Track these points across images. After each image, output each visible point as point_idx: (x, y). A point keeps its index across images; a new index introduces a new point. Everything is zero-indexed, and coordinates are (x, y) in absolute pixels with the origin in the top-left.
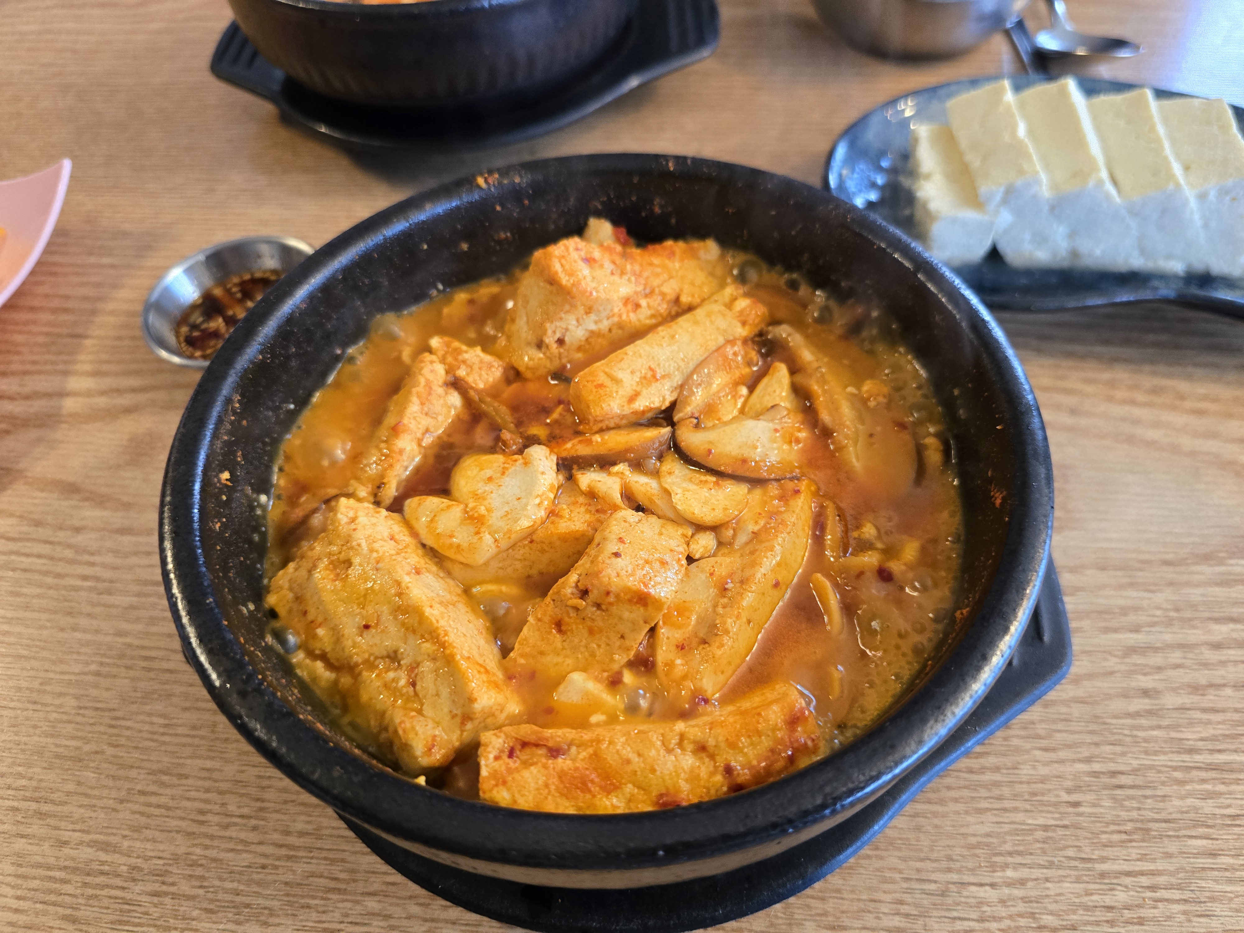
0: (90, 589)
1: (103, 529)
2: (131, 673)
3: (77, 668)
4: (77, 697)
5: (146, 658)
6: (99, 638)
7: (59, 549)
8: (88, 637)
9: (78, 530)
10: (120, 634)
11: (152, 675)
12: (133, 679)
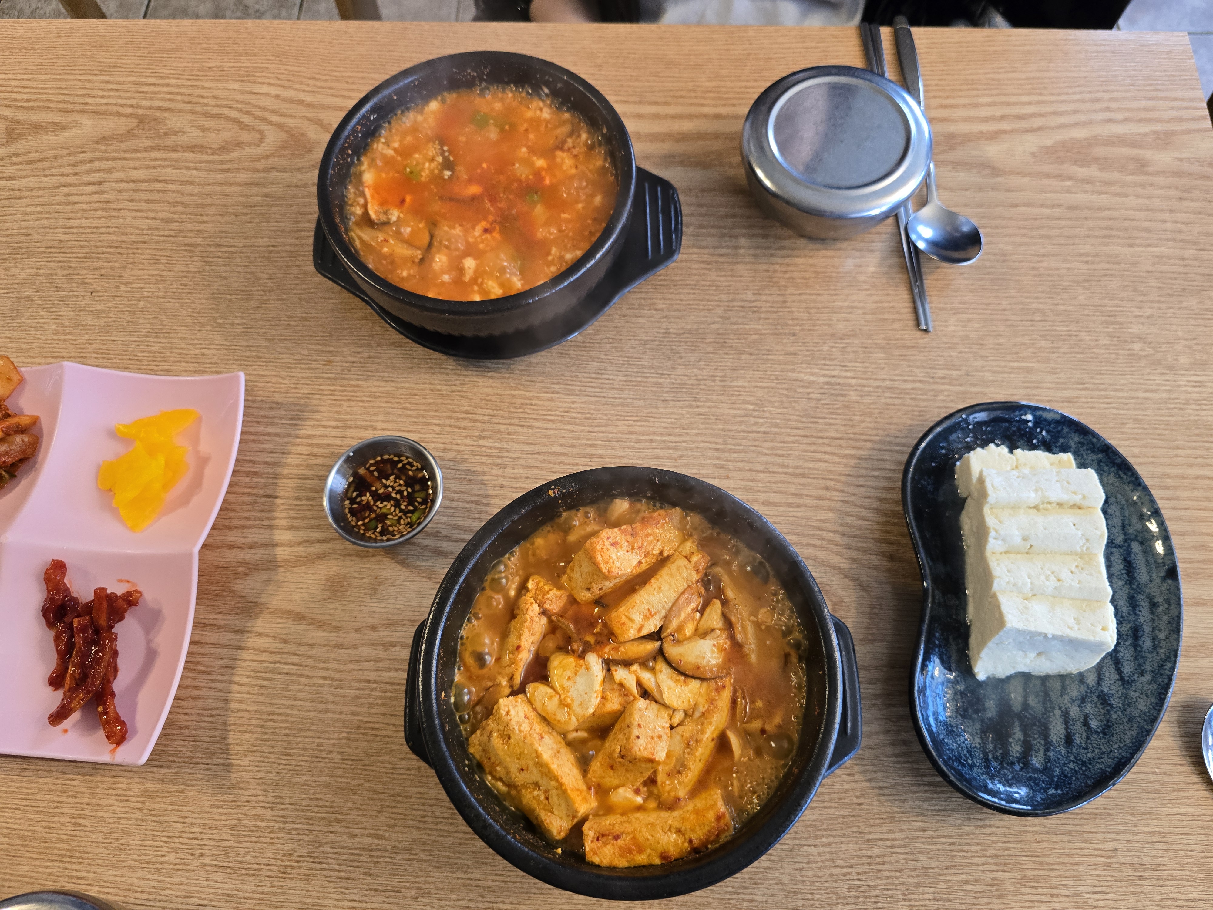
0: (329, 686)
1: (326, 645)
2: (366, 738)
3: (336, 736)
4: (341, 753)
5: (373, 729)
6: (343, 717)
7: (303, 659)
8: (337, 716)
9: (311, 645)
10: (353, 714)
11: (378, 739)
12: (368, 741)
